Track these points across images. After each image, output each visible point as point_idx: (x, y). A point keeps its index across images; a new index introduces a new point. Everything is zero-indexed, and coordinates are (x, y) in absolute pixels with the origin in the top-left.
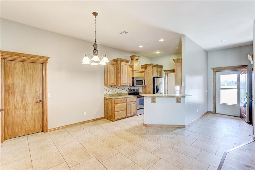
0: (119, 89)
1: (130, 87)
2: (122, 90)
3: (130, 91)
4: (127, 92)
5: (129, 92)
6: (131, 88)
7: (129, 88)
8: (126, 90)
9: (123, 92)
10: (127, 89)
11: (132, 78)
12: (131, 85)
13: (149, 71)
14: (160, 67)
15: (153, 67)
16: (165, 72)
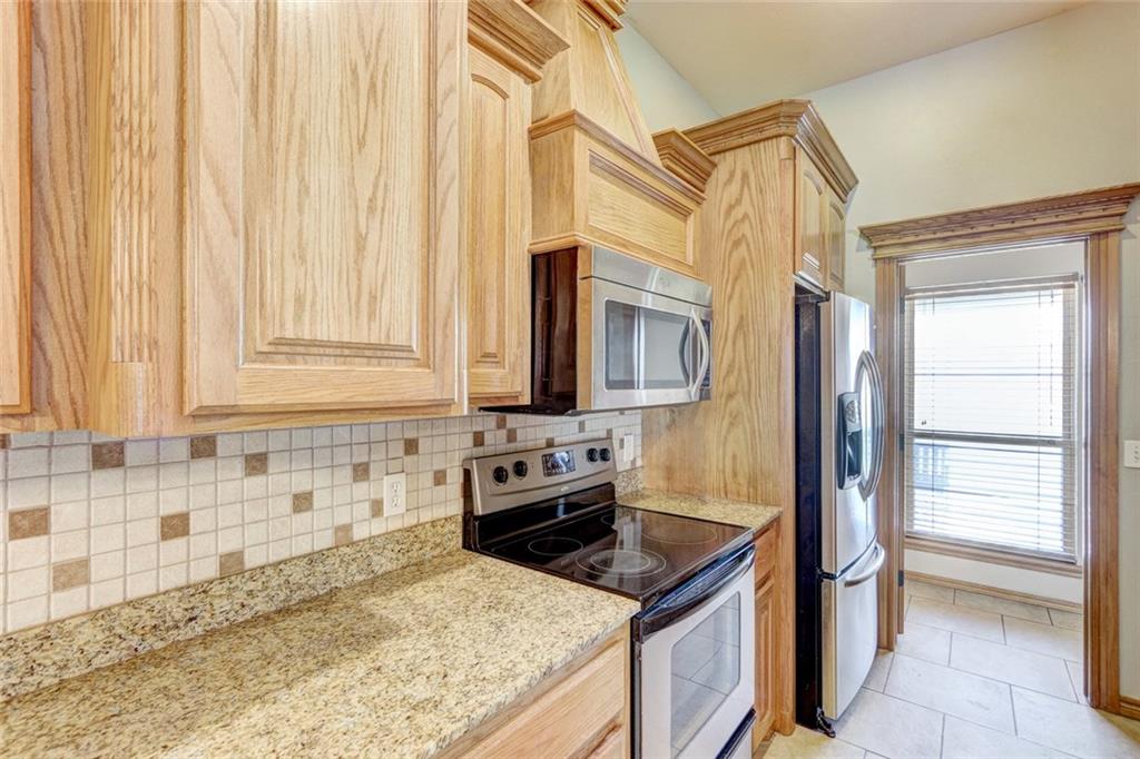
0: (283, 480)
1: (501, 425)
2: (361, 489)
3: (500, 475)
4: (456, 508)
5: (479, 510)
6: (511, 437)
7: (479, 439)
8: (428, 479)
9: (377, 508)
10: (451, 451)
11: (535, 258)
12: (516, 381)
13: (745, 207)
14: (838, 182)
15: (795, 149)
16: (875, 248)
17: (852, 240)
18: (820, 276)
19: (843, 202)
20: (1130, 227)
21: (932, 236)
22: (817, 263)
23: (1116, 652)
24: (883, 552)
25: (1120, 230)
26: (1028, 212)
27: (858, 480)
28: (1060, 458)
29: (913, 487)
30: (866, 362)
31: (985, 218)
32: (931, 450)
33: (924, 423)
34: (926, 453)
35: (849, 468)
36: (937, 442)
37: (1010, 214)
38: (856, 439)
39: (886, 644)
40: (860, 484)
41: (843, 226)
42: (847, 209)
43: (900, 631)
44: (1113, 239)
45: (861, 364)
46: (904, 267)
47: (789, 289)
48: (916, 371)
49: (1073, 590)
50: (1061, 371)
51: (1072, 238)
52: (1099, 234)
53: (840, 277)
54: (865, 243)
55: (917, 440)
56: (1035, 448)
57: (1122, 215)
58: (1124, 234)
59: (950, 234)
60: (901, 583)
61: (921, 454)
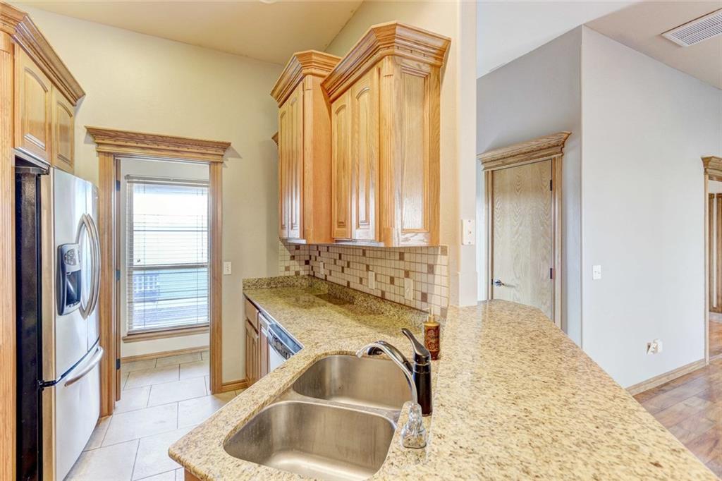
14: (66, 88)
15: (13, 46)
16: (98, 144)
17: (80, 135)
18: (46, 154)
19: (73, 105)
20: (225, 162)
21: (135, 145)
22: (44, 145)
23: (221, 364)
24: (102, 350)
25: (222, 163)
26: (185, 143)
27: (79, 305)
28: (206, 274)
29: (132, 302)
30: (86, 223)
31: (164, 141)
32: (143, 277)
33: (139, 261)
34: (140, 280)
35: (68, 298)
36: (147, 272)
37: (177, 142)
38: (76, 276)
39: (106, 411)
40: (81, 308)
41: (73, 123)
42: (76, 112)
43: (118, 399)
44: (219, 165)
45: (82, 223)
46: (120, 160)
47: (8, 160)
48: (135, 229)
49: (204, 340)
50: (206, 229)
51: (203, 161)
52: (214, 162)
53: (69, 159)
54: (91, 139)
55: (135, 272)
56: (196, 270)
57: (222, 155)
58: (223, 165)
59: (146, 146)
60: (118, 367)
61: (138, 282)
